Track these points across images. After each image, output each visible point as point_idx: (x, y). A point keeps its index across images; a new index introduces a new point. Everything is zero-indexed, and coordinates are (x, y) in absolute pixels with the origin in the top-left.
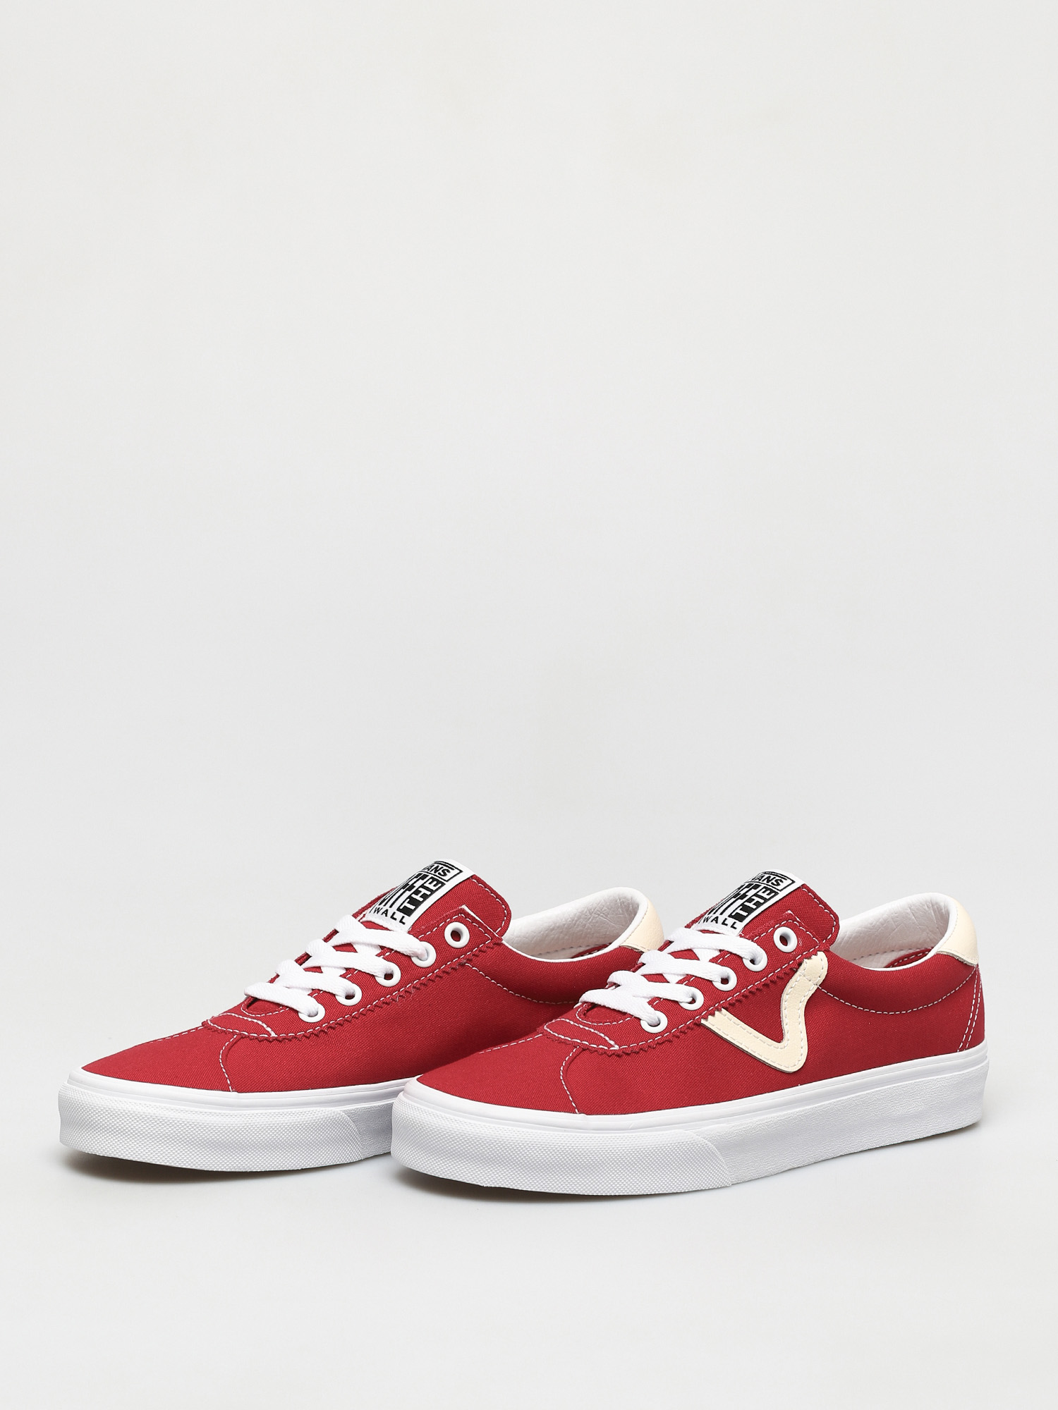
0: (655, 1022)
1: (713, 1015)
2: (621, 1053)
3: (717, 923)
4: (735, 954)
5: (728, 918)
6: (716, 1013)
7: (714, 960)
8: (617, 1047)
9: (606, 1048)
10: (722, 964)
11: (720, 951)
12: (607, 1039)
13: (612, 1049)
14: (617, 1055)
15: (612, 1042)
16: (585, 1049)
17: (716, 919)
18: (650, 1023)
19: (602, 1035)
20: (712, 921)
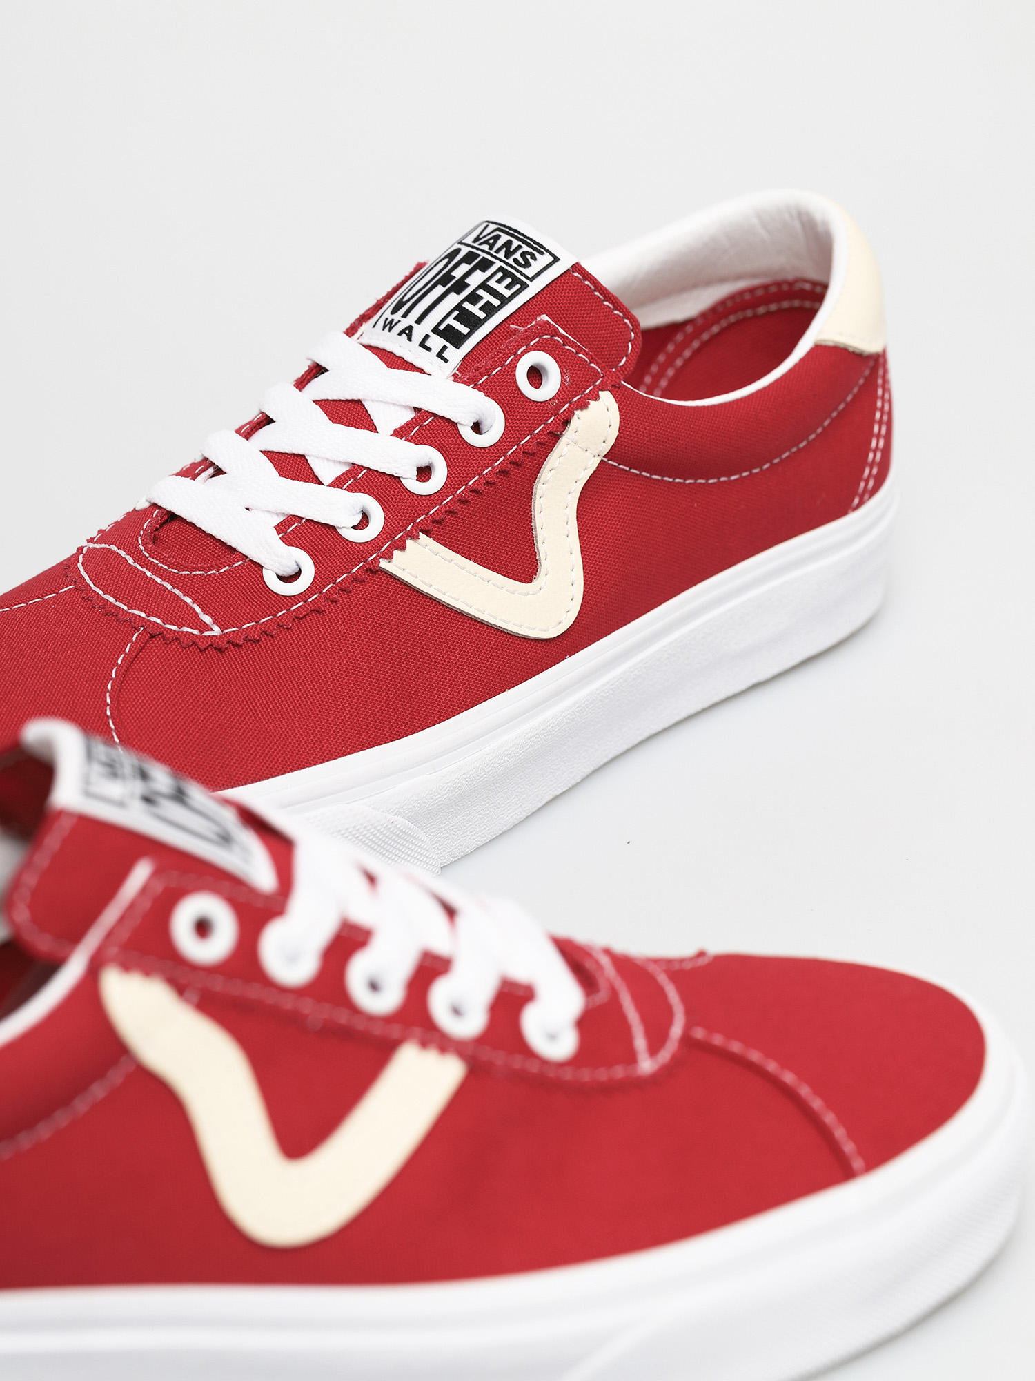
0: (289, 570)
1: (402, 547)
2: (224, 644)
3: (410, 339)
4: (443, 418)
5: (432, 334)
6: (409, 542)
7: (400, 433)
8: (216, 631)
9: (196, 632)
10: (417, 440)
11: (416, 410)
12: (198, 609)
13: (207, 633)
14: (215, 646)
15: (207, 619)
16: (156, 635)
17: (408, 332)
18: (280, 574)
19: (189, 600)
20: (400, 334)
